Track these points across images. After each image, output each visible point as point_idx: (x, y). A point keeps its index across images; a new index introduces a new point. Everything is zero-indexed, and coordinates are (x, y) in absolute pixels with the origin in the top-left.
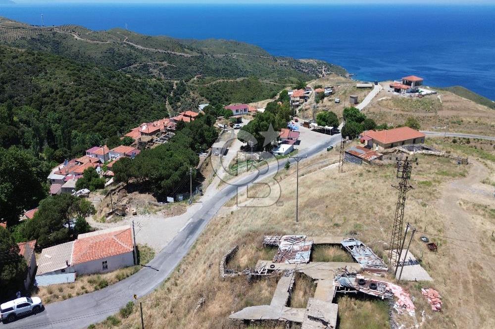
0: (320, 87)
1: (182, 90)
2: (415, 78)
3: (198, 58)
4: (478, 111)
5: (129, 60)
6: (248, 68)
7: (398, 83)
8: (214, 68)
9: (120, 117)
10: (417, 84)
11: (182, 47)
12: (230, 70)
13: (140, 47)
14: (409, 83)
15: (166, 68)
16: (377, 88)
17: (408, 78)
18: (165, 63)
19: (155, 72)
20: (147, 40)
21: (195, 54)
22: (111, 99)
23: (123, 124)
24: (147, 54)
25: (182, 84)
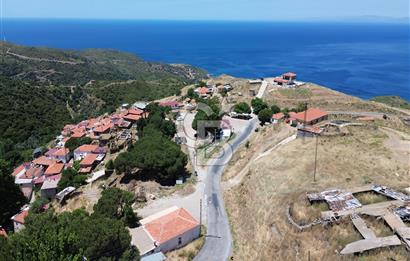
0: (220, 84)
1: (79, 93)
2: (291, 75)
3: (84, 65)
4: (334, 95)
5: (16, 69)
6: (128, 72)
7: (280, 78)
8: (98, 73)
9: (29, 122)
10: (293, 78)
11: (67, 56)
12: (113, 74)
13: (24, 57)
14: (287, 78)
15: (53, 75)
16: (265, 83)
17: (287, 74)
18: (52, 71)
19: (43, 79)
20: (31, 51)
21: (80, 62)
22: (17, 106)
23: (32, 128)
24: (32, 63)
25: (79, 88)
